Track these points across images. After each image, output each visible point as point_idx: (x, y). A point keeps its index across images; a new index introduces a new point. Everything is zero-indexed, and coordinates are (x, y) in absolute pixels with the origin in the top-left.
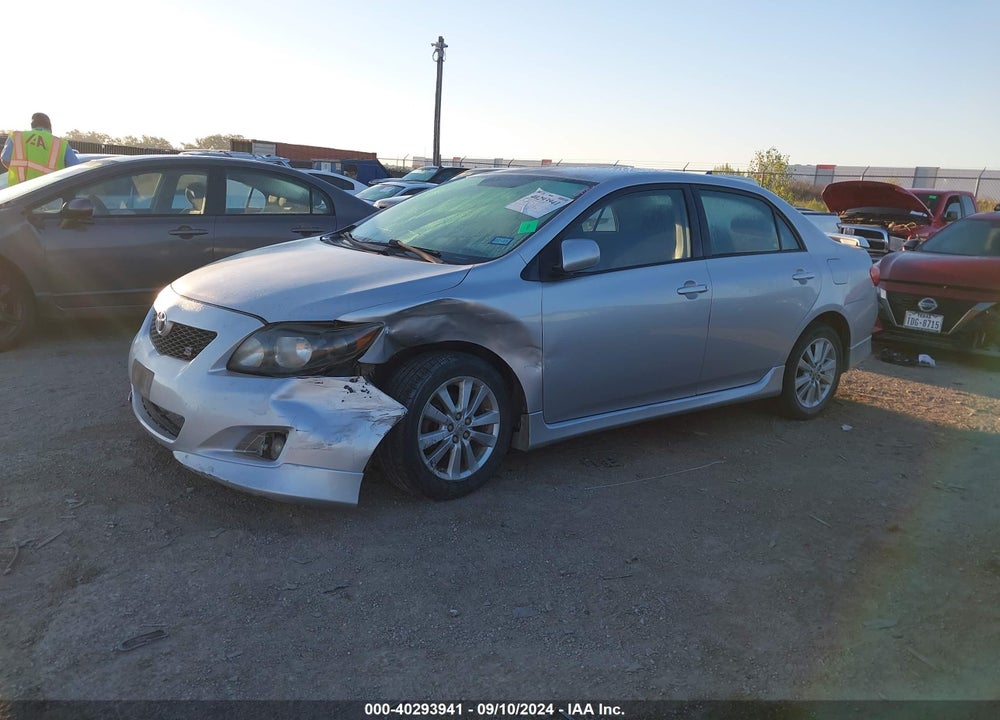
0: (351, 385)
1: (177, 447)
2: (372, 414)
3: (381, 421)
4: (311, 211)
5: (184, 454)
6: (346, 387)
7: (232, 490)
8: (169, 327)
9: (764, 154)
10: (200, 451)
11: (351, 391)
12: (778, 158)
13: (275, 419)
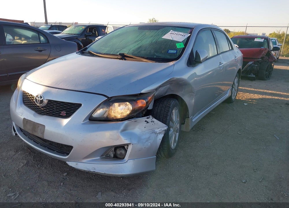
0: (147, 120)
1: (69, 160)
2: (156, 131)
3: (160, 133)
4: (40, 42)
5: (75, 163)
6: (146, 121)
7: (108, 177)
8: (45, 102)
9: (151, 20)
10: (85, 161)
11: (148, 122)
12: (155, 21)
13: (123, 141)
